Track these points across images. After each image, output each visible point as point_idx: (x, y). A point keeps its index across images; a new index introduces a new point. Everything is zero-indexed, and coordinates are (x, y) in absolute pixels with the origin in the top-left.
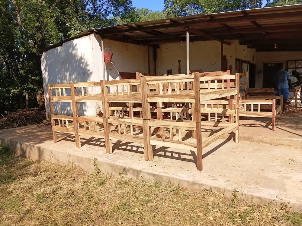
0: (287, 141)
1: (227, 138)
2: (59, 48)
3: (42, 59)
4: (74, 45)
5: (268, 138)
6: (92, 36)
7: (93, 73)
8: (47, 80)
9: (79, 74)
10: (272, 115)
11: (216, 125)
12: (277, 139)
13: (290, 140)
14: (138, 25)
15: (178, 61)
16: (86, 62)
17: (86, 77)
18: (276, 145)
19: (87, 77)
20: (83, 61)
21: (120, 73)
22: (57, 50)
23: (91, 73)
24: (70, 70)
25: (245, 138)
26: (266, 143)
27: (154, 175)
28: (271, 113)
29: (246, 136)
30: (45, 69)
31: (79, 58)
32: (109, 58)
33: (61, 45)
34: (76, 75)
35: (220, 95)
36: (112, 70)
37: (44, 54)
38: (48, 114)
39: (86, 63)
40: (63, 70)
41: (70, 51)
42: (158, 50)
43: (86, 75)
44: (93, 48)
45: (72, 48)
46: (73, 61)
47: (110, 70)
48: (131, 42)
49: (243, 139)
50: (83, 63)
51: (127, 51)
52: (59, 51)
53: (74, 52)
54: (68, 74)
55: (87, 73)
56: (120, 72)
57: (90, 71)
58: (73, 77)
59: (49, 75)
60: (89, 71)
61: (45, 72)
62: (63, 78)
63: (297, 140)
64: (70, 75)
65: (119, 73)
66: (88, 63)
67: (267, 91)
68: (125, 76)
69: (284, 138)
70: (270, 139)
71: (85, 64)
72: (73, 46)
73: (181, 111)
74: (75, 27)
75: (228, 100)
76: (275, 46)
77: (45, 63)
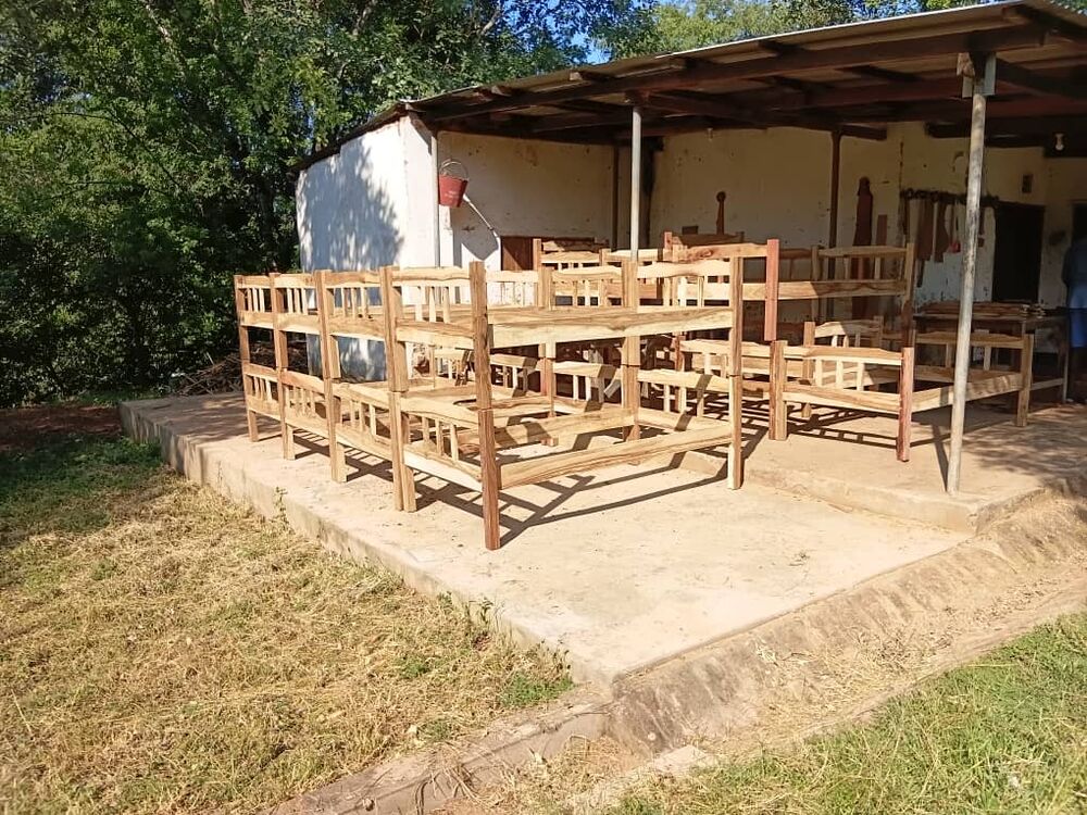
0: (878, 500)
1: (719, 469)
2: (332, 160)
3: (298, 193)
4: (365, 152)
5: (825, 483)
6: (406, 123)
7: (406, 240)
8: (309, 258)
9: (375, 243)
10: (899, 404)
11: (683, 424)
12: (850, 489)
13: (885, 497)
14: (510, 88)
15: (718, 197)
16: (390, 203)
17: (390, 254)
18: (841, 506)
19: (392, 255)
20: (384, 201)
21: (502, 238)
22: (329, 166)
23: (402, 240)
24: (357, 228)
25: (766, 476)
26: (820, 498)
27: (367, 548)
28: (896, 396)
29: (769, 469)
30: (305, 224)
31: (375, 194)
32: (454, 193)
33: (338, 152)
34: (370, 247)
35: (614, 329)
36: (473, 229)
37: (302, 176)
38: (313, 360)
39: (391, 210)
40: (342, 227)
41: (357, 172)
42: (659, 155)
43: (391, 247)
44: (406, 162)
45: (360, 162)
46: (364, 201)
47: (467, 229)
48: (544, 136)
49: (760, 480)
50: (384, 208)
51: (535, 165)
52: (333, 171)
53: (365, 174)
54: (352, 242)
55: (393, 238)
56: (504, 235)
57: (400, 235)
58: (364, 250)
59: (314, 243)
60: (397, 233)
61: (306, 231)
62: (343, 253)
63: (909, 499)
64: (357, 246)
65: (499, 240)
66: (395, 210)
67: (1001, 314)
68: (523, 250)
69: (871, 488)
70: (831, 485)
71: (388, 212)
72: (362, 154)
73: (597, 373)
74: (397, 88)
75: (768, 343)
76: (1059, 142)
77: (305, 204)
